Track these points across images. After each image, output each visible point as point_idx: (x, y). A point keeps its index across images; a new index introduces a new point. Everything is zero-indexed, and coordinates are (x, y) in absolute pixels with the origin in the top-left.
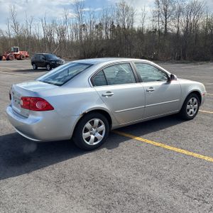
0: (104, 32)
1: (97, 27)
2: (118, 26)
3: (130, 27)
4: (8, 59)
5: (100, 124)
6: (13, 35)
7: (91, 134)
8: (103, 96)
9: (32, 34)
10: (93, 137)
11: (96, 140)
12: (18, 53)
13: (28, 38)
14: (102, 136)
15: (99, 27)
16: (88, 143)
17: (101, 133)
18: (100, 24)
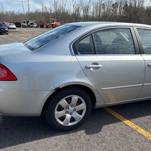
0: (118, 9)
1: (113, 5)
2: (131, 5)
3: (141, 5)
4: (47, 27)
5: (79, 102)
6: (53, 10)
7: (67, 112)
8: (86, 67)
9: (66, 10)
10: (68, 116)
11: (72, 120)
12: (54, 23)
13: (63, 13)
14: (82, 116)
15: (115, 6)
16: (62, 123)
17: (80, 112)
18: (116, 3)
